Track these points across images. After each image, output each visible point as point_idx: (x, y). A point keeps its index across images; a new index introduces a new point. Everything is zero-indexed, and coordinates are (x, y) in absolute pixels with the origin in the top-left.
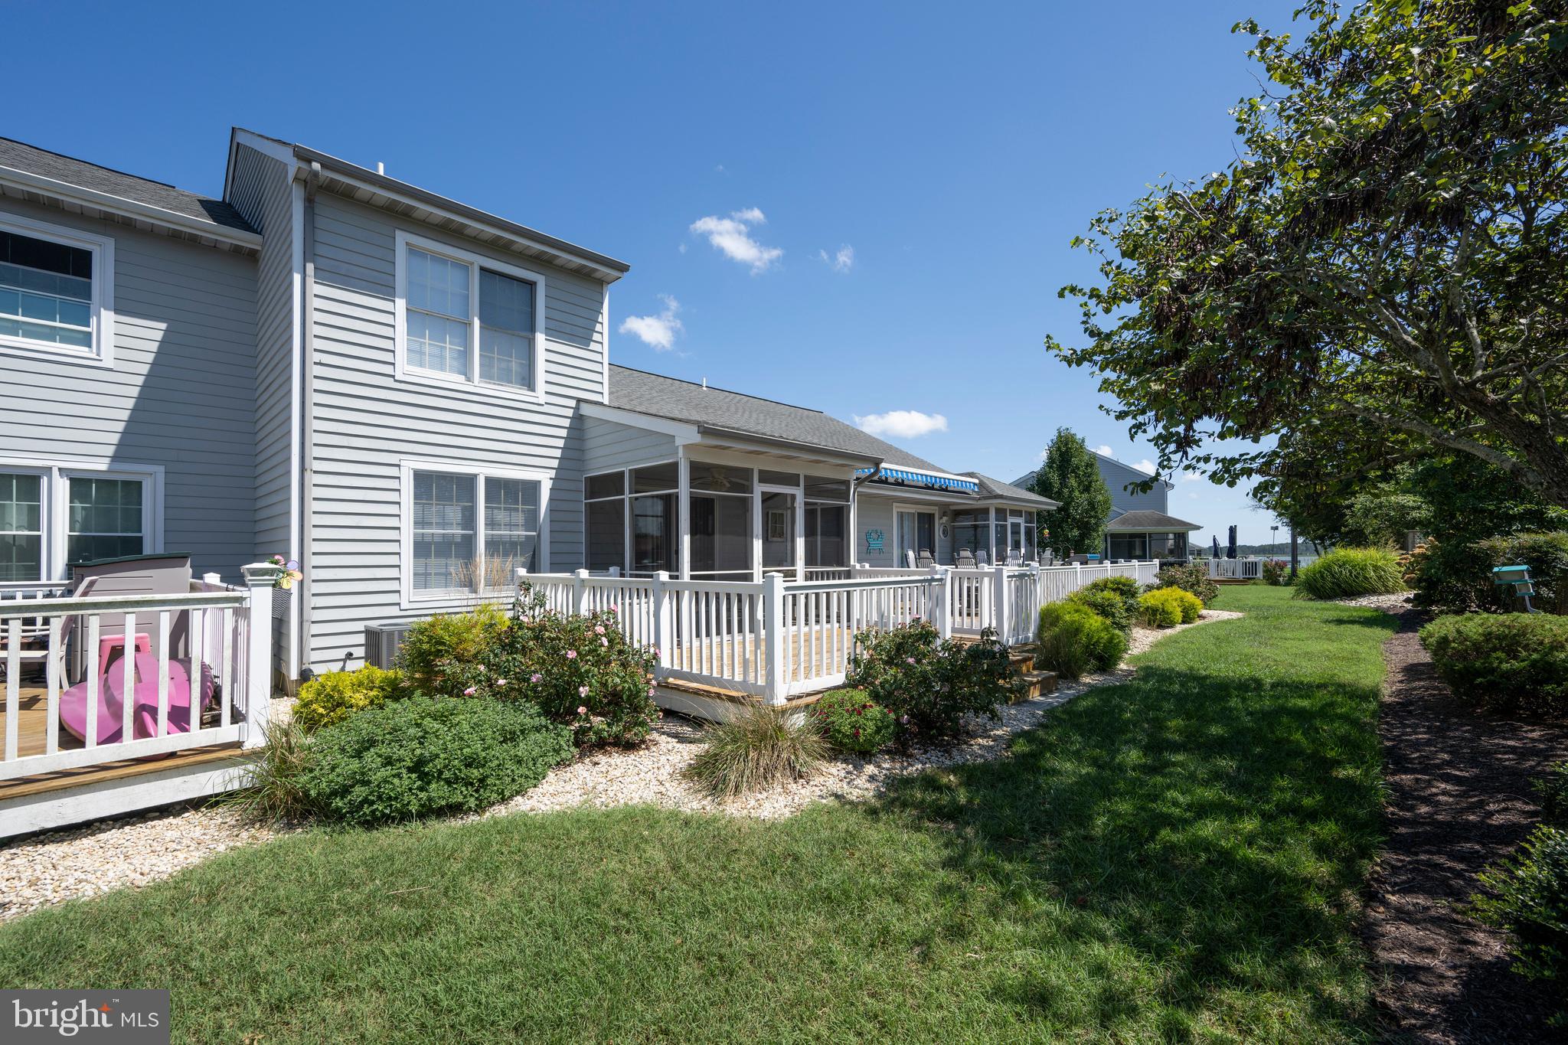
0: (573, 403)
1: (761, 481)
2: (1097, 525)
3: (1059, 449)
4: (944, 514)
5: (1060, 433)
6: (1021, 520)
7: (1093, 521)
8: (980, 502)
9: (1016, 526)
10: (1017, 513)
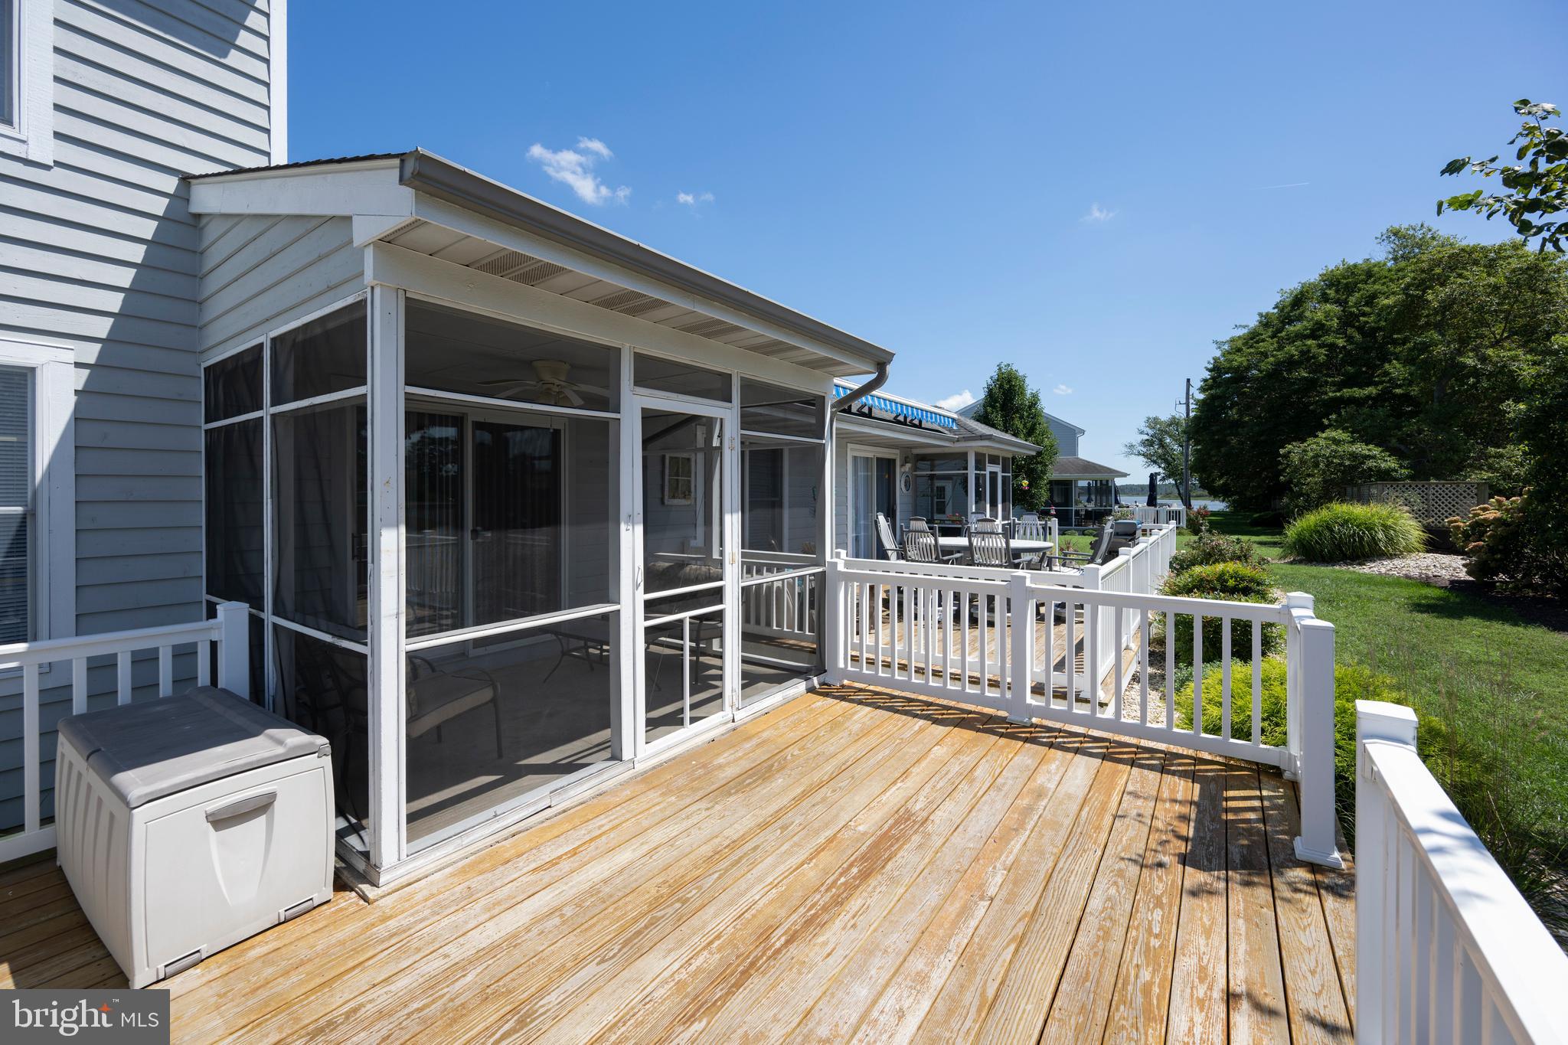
0: (170, 184)
1: (640, 381)
2: (1044, 472)
3: (1001, 386)
4: (906, 461)
5: (1000, 369)
6: (997, 469)
7: (1040, 467)
8: (958, 445)
9: (993, 475)
10: (994, 460)
